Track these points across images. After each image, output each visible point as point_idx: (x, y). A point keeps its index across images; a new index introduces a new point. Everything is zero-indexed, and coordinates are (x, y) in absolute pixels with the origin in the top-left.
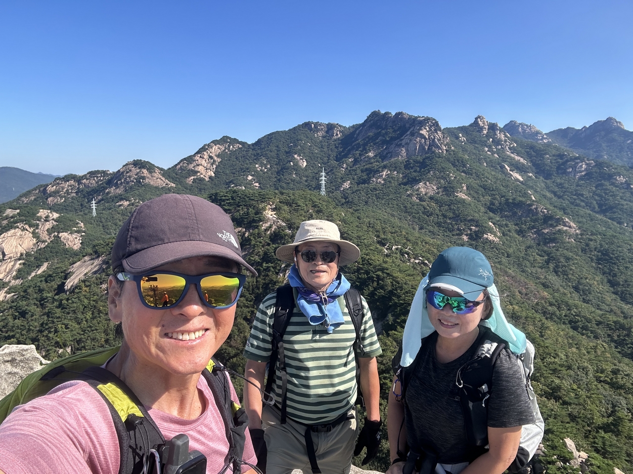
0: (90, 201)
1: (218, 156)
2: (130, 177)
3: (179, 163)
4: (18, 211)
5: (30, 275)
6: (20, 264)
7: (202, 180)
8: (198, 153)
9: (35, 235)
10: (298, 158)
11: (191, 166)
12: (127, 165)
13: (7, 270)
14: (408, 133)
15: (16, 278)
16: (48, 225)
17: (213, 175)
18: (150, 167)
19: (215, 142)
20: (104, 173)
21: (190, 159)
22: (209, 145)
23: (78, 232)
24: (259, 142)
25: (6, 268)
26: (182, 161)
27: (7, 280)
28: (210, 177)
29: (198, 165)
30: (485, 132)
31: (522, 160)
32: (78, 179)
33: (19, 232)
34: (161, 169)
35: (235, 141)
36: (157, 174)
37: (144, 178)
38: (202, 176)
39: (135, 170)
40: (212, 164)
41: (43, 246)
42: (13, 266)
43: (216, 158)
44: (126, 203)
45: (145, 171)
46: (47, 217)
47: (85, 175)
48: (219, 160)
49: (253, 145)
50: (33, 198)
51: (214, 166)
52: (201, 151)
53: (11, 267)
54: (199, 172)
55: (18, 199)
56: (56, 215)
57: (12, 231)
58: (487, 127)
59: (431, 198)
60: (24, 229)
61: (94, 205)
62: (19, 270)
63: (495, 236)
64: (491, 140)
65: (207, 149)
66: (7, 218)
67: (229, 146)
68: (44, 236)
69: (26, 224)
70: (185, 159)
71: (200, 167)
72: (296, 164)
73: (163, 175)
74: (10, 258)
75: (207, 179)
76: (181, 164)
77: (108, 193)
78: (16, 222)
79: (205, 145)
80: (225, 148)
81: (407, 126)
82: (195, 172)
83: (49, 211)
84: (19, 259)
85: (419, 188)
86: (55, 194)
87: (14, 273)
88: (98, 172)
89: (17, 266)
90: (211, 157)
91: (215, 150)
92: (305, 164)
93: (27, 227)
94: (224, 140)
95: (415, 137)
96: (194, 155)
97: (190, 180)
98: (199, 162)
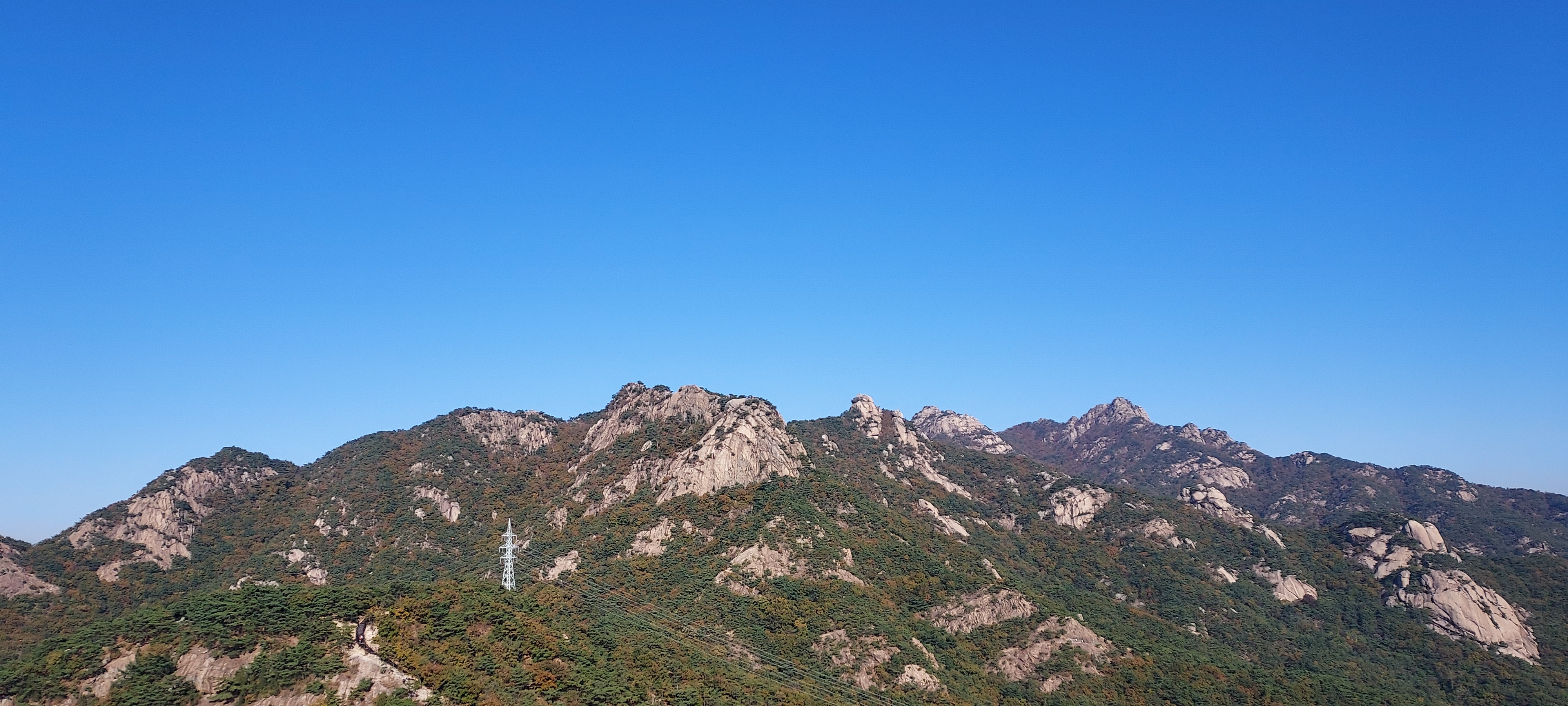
1: (207, 502)
3: (78, 526)
7: (148, 569)
8: (143, 494)
10: (437, 497)
11: (119, 533)
14: (712, 432)
17: (187, 554)
19: (198, 464)
21: (116, 513)
22: (179, 474)
26: (90, 518)
28: (179, 561)
29: (145, 527)
30: (877, 431)
31: (960, 490)
34: (23, 545)
35: (259, 460)
36: (4, 559)
38: (149, 558)
40: (186, 524)
49: (308, 469)
51: (191, 530)
52: (151, 490)
54: (143, 547)
58: (879, 420)
59: (777, 583)
63: (930, 671)
64: (890, 447)
65: (172, 483)
67: (238, 474)
70: (102, 513)
71: (147, 534)
72: (432, 511)
73: (23, 563)
75: (165, 566)
76: (86, 528)
79: (167, 473)
80: (228, 479)
81: (708, 416)
82: (130, 549)
85: (746, 563)
90: (181, 505)
91: (197, 485)
92: (456, 513)
94: (227, 457)
95: (726, 442)
96: (131, 501)
97: (108, 573)
98: (145, 520)
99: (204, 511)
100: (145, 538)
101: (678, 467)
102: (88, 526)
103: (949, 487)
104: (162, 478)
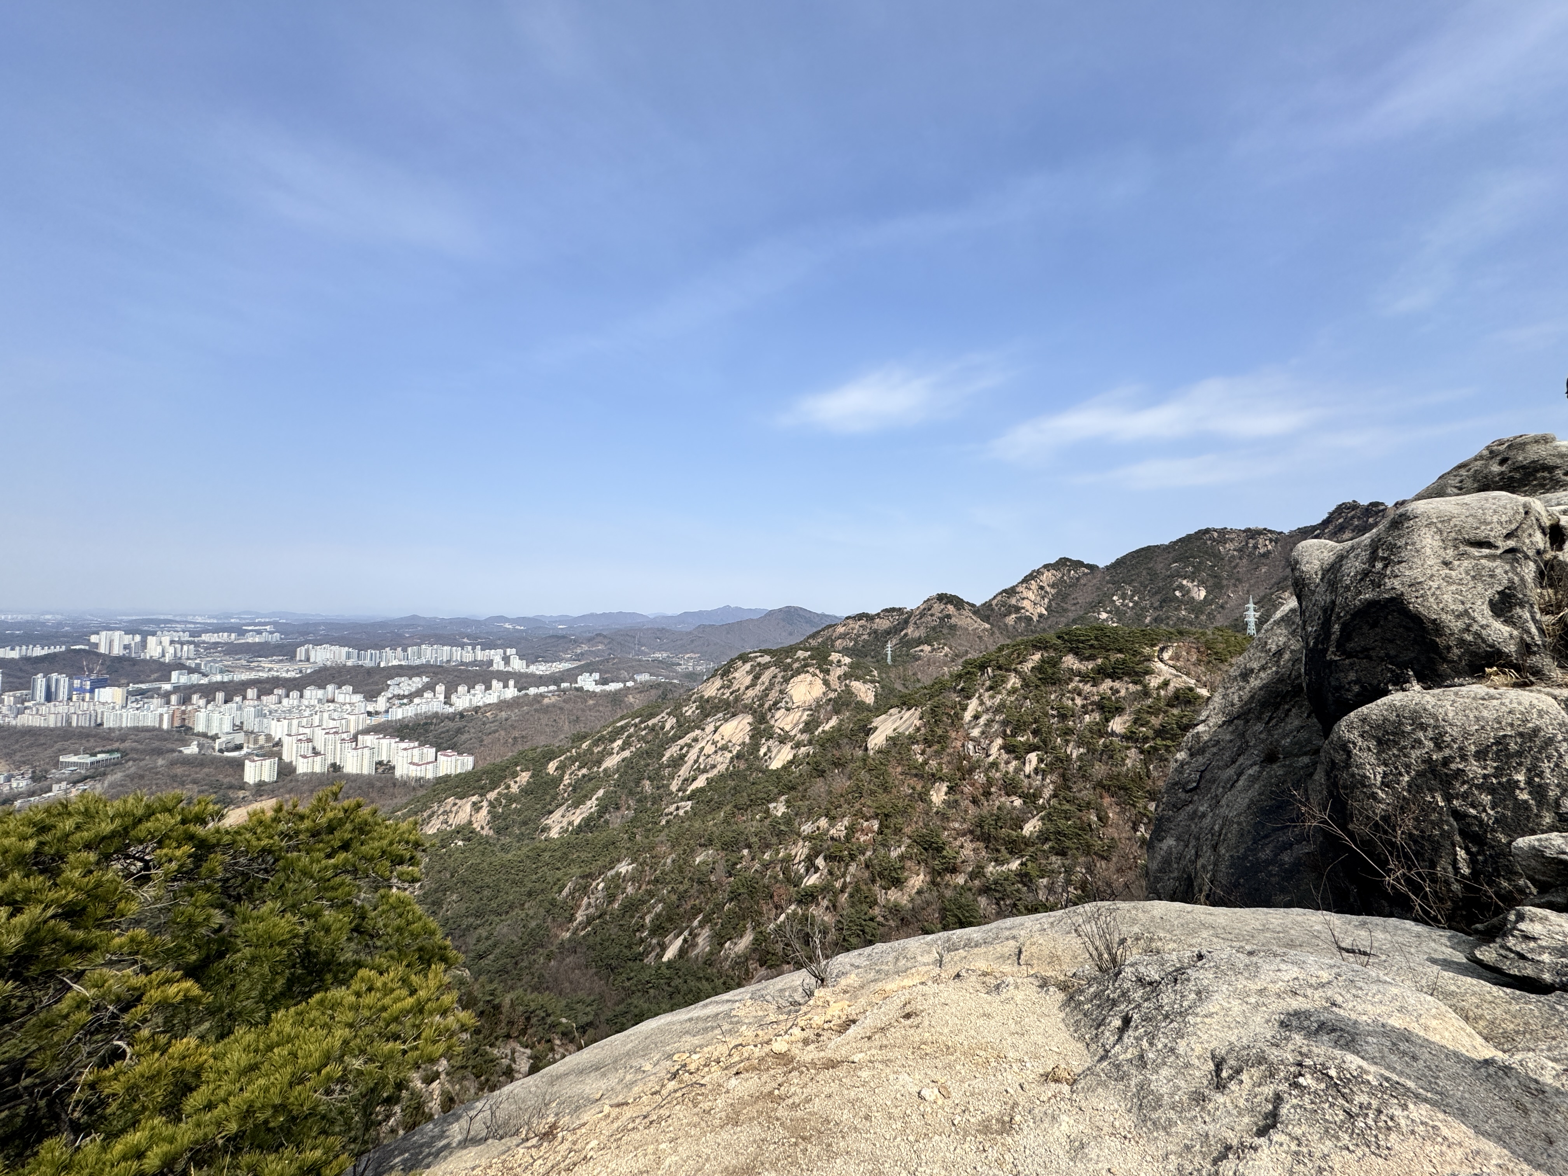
0: (884, 646)
1: (1052, 586)
2: (932, 615)
3: (995, 597)
4: (809, 653)
5: (817, 729)
6: (808, 715)
7: (1029, 619)
8: (1022, 582)
9: (826, 683)
10: (1190, 585)
11: (1013, 601)
12: (928, 600)
13: (795, 722)
15: (802, 732)
16: (839, 671)
17: (1045, 612)
18: (957, 602)
19: (1047, 567)
20: (900, 610)
21: (1011, 592)
22: (1038, 571)
23: (872, 682)
24: (1119, 563)
25: (793, 720)
26: (1001, 593)
27: (792, 733)
28: (1041, 616)
29: (1023, 599)
32: (869, 618)
33: (809, 677)
34: (973, 605)
35: (1080, 564)
36: (967, 612)
37: (949, 616)
38: (1028, 613)
39: (937, 607)
40: (1043, 598)
41: (832, 695)
42: (801, 717)
43: (1048, 589)
44: (927, 649)
45: (951, 608)
46: (839, 661)
47: (878, 614)
49: (1107, 568)
50: (820, 640)
51: (1046, 600)
52: (1026, 580)
53: (798, 718)
54: (1024, 608)
55: (806, 640)
56: (847, 660)
57: (803, 676)
60: (814, 675)
61: (889, 649)
62: (807, 724)
65: (1036, 577)
66: (798, 659)
67: (1069, 571)
68: (835, 683)
69: (817, 668)
70: (1005, 591)
72: (1186, 592)
73: (975, 613)
74: (798, 707)
75: (1035, 618)
77: (906, 635)
78: (806, 666)
79: (1033, 571)
80: (1064, 574)
82: (1018, 609)
83: (841, 655)
84: (808, 710)
86: (842, 636)
87: (801, 726)
88: (893, 610)
89: (805, 717)
90: (1042, 588)
91: (1048, 577)
92: (1203, 594)
93: (818, 672)
94: (1063, 563)
96: (1017, 585)
97: (1011, 619)
98: (1025, 594)
99: (1053, 591)
100: (1025, 603)
102: (999, 598)
104: (1031, 574)
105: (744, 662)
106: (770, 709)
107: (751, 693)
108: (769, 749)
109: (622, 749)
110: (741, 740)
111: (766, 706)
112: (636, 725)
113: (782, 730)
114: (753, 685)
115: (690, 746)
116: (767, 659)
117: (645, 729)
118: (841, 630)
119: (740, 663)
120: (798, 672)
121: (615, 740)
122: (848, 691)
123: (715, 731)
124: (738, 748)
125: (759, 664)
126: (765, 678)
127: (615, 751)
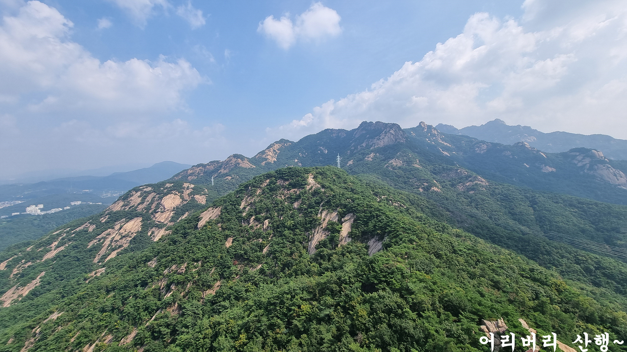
0: (211, 178)
1: (278, 150)
2: (231, 163)
3: (257, 155)
4: (173, 184)
5: (178, 219)
6: (173, 214)
7: (269, 163)
9: (182, 197)
10: (323, 148)
11: (264, 156)
12: (230, 157)
13: (166, 217)
14: (384, 132)
15: (171, 221)
16: (188, 192)
17: (276, 160)
18: (242, 157)
19: (276, 142)
20: (218, 162)
21: (263, 152)
22: (273, 144)
23: (205, 194)
24: (301, 141)
25: (165, 216)
26: (259, 153)
27: (166, 223)
28: (274, 162)
29: (268, 155)
30: (426, 130)
31: (448, 145)
32: (204, 166)
33: (172, 196)
34: (248, 158)
35: (288, 141)
36: (246, 161)
37: (239, 164)
38: (270, 161)
39: (234, 160)
40: (275, 154)
41: (185, 203)
43: (277, 151)
44: (230, 178)
45: (239, 160)
46: (188, 187)
47: (208, 164)
48: (279, 152)
49: (297, 143)
51: (276, 155)
52: (268, 148)
53: (168, 215)
54: (268, 159)
55: (172, 178)
56: (192, 186)
57: (169, 195)
58: (426, 127)
59: (400, 168)
60: (175, 194)
61: (213, 179)
62: (172, 217)
63: (438, 188)
64: (429, 134)
65: (272, 146)
66: (167, 188)
67: (284, 144)
68: (186, 197)
69: (177, 191)
70: (261, 152)
71: (269, 156)
72: (322, 151)
73: (249, 162)
74: (168, 210)
76: (259, 155)
77: (220, 172)
78: (171, 190)
79: (271, 144)
80: (282, 145)
81: (383, 128)
82: (266, 159)
83: (189, 184)
84: (173, 211)
85: (392, 163)
86: (191, 175)
87: (170, 219)
88: (215, 161)
89: (172, 215)
90: (274, 151)
91: (277, 146)
92: (327, 152)
93: (177, 193)
94: (282, 141)
95: (387, 135)
96: (265, 150)
97: (263, 163)
101: (375, 141)
103: (445, 144)
105: (136, 192)
106: (152, 214)
107: (141, 207)
108: (153, 233)
109: (58, 247)
110: (136, 230)
111: (150, 211)
112: (68, 232)
113: (159, 222)
114: (142, 203)
115: (105, 238)
116: (149, 189)
117: (73, 233)
118: (190, 172)
119: (134, 193)
120: (166, 194)
121: (52, 243)
122: (193, 199)
123: (120, 229)
124: (135, 234)
125: (145, 192)
126: (149, 198)
127: (53, 248)
